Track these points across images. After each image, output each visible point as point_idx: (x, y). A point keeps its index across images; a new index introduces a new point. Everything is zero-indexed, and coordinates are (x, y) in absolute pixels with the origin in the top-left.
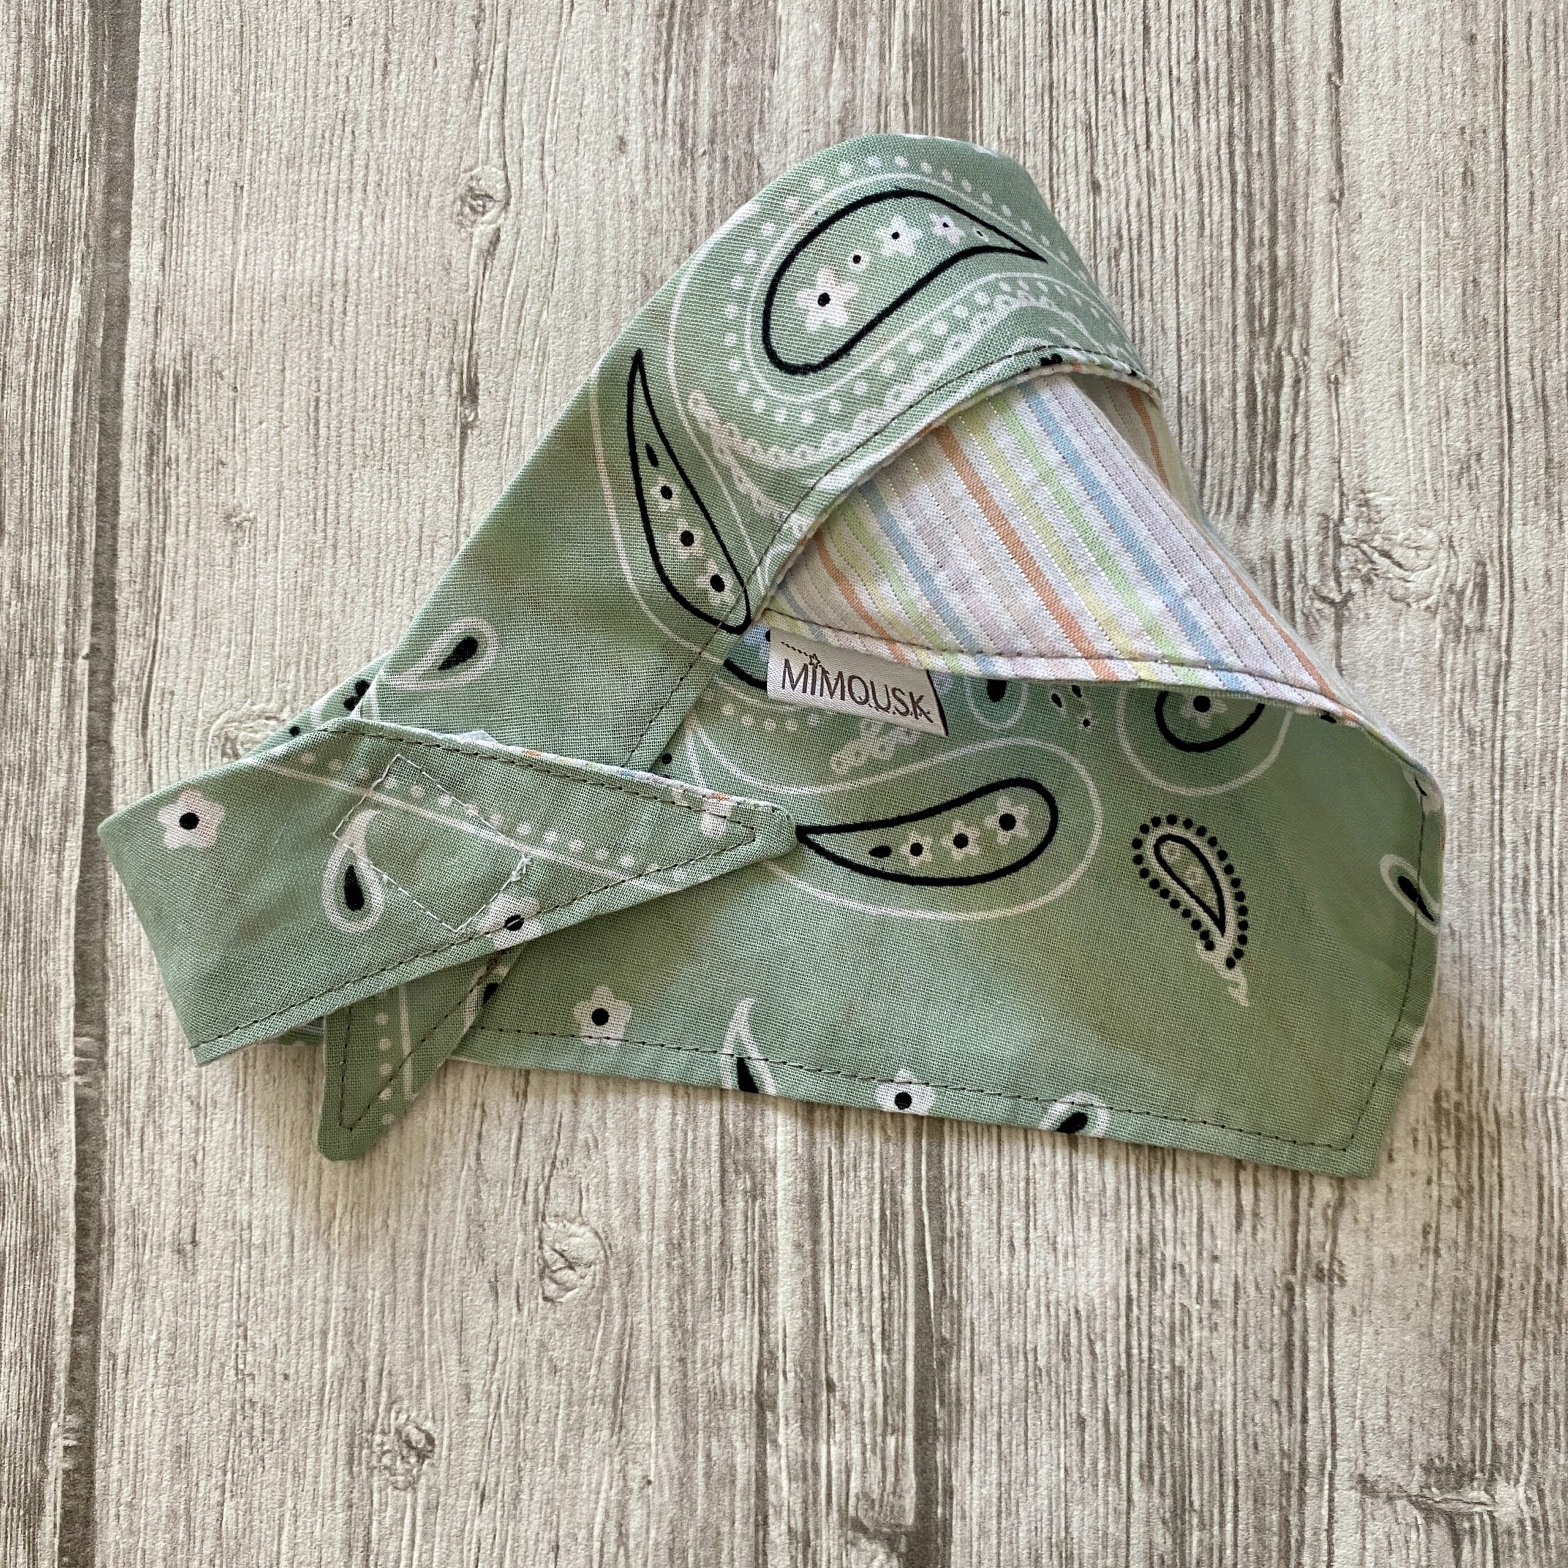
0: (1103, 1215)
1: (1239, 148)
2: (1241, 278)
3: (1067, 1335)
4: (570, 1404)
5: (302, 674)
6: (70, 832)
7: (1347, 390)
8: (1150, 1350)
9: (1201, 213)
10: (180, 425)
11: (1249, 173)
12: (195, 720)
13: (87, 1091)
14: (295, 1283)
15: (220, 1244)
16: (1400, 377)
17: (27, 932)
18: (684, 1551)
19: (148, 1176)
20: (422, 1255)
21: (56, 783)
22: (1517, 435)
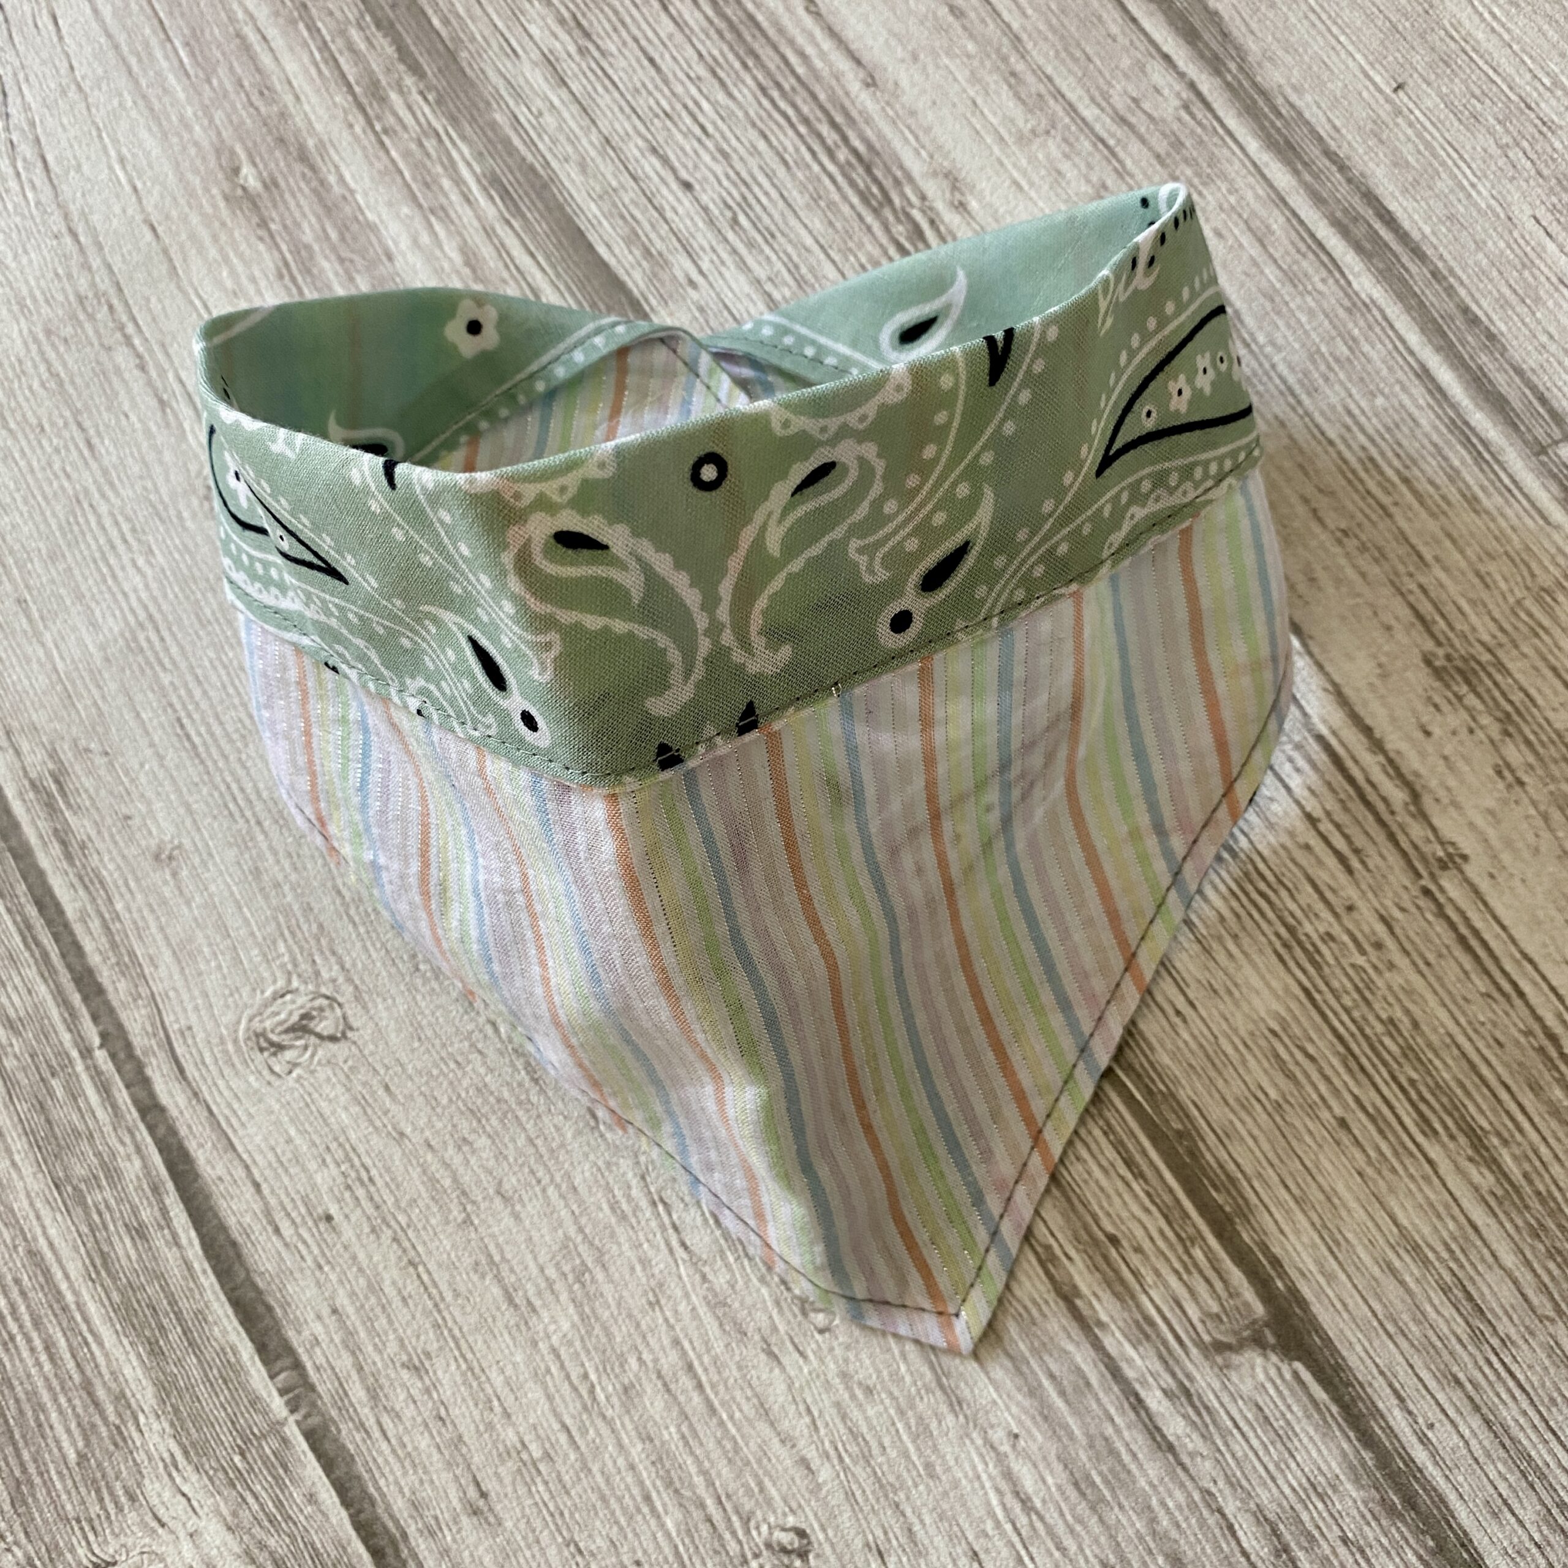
0: (1235, 937)
1: (775, 94)
2: (840, 179)
3: (1277, 1056)
4: (902, 1413)
5: (290, 941)
6: (167, 1202)
7: (974, 204)
8: (1353, 1021)
9: (778, 153)
10: (76, 809)
11: (794, 106)
12: (221, 1038)
13: (310, 1421)
14: (595, 1469)
15: (507, 1480)
16: (1006, 170)
17: (179, 1315)
18: (1088, 1477)
19: (407, 1463)
20: (690, 1367)
21: (132, 1169)
22: (1121, 154)
